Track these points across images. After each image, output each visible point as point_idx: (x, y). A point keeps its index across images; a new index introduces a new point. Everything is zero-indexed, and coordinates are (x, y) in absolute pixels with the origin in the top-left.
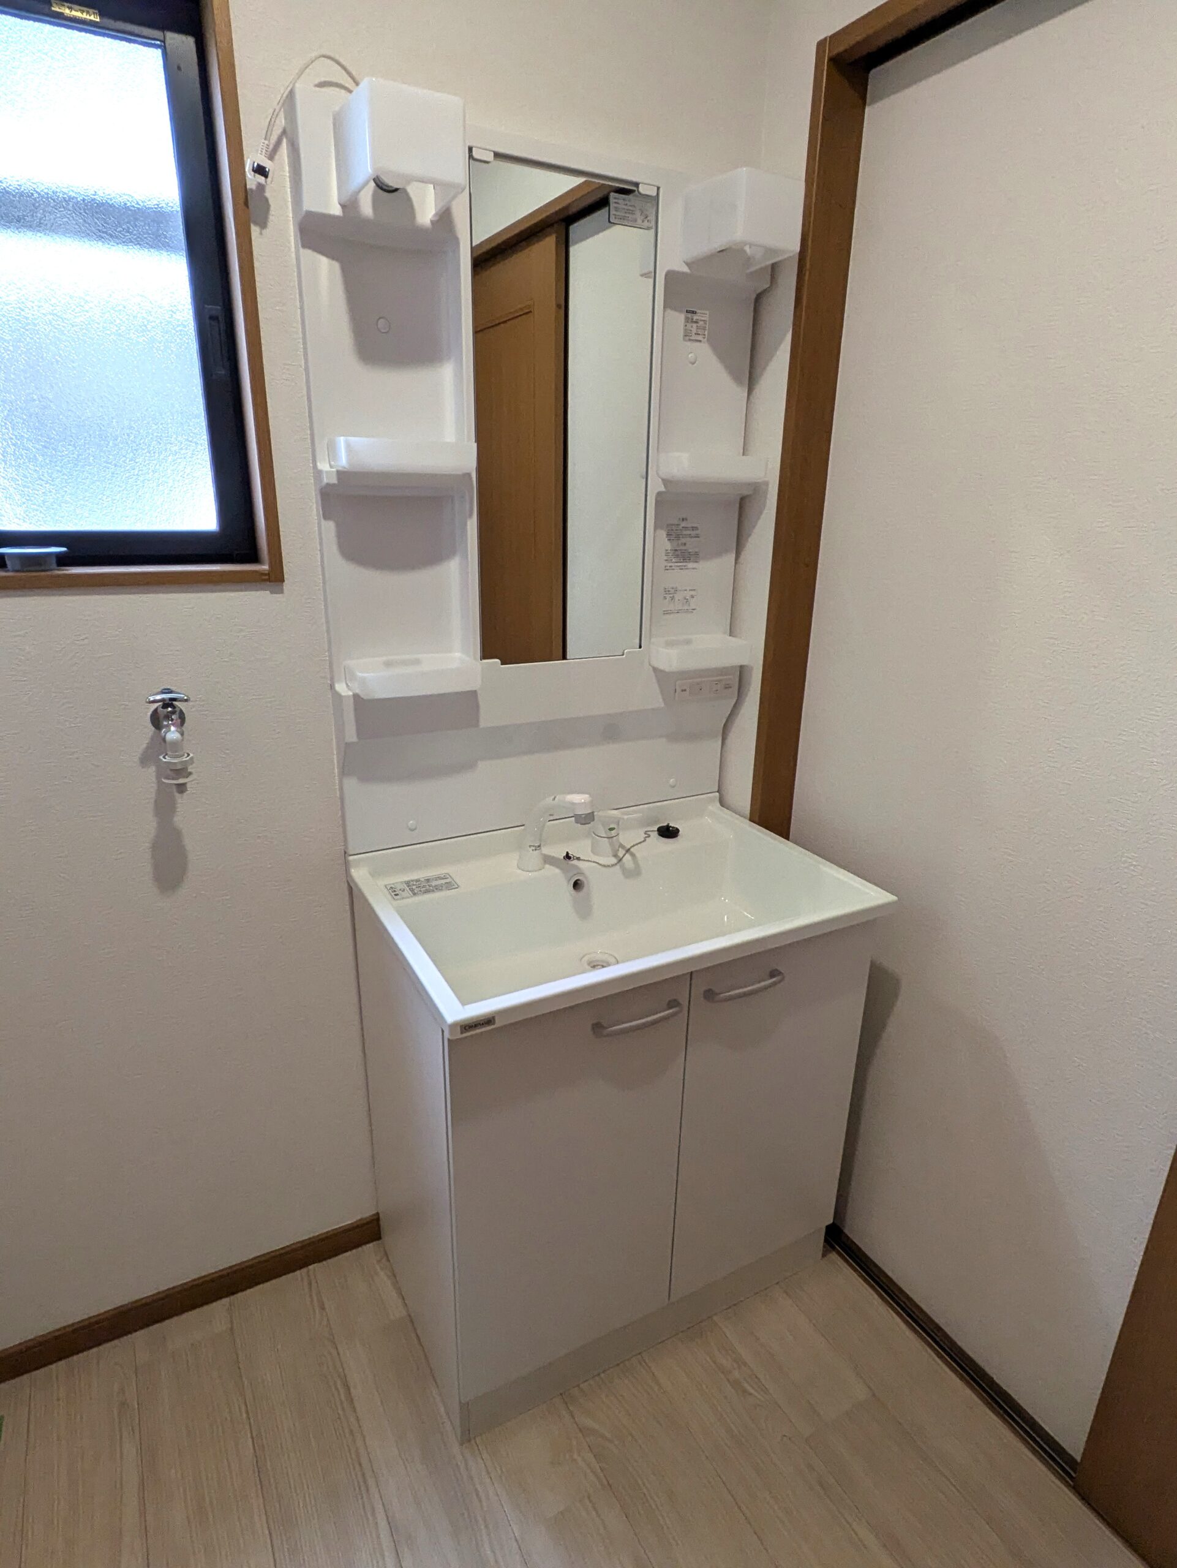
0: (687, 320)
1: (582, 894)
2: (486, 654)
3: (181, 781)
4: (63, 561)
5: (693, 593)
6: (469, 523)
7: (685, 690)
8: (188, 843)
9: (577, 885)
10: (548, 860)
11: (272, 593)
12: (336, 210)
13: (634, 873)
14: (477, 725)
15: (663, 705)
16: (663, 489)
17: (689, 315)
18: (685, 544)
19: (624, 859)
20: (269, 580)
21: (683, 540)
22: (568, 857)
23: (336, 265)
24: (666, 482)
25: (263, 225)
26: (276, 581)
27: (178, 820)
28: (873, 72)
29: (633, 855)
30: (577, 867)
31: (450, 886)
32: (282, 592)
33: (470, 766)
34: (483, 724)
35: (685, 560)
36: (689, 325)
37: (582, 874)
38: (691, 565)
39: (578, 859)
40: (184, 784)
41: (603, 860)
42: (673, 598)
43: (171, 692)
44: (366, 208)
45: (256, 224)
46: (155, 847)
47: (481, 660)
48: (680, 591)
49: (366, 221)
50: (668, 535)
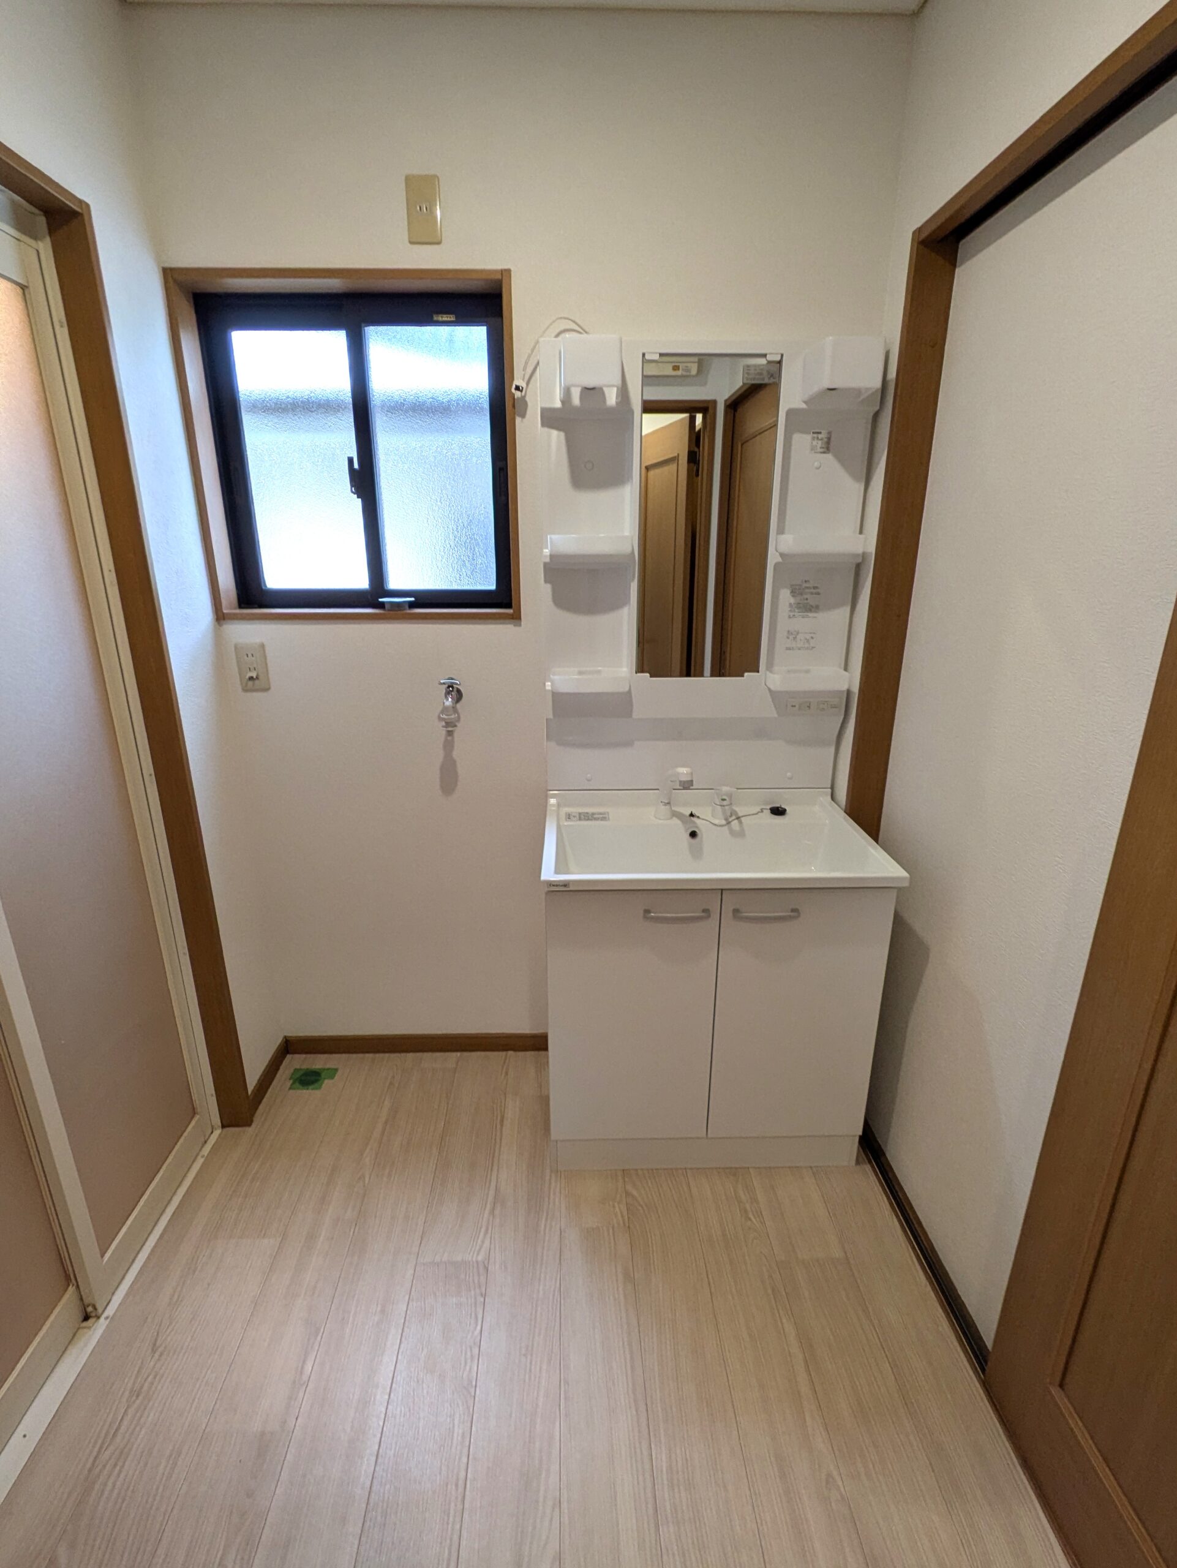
0: (813, 438)
1: (698, 839)
2: (640, 669)
3: (450, 729)
4: (412, 605)
5: (812, 635)
6: (632, 584)
7: (795, 706)
8: (460, 770)
9: (693, 834)
10: (675, 814)
11: (514, 626)
12: (558, 404)
13: (741, 834)
14: (630, 716)
15: (776, 715)
16: (780, 560)
17: (815, 435)
18: (807, 599)
19: (732, 823)
20: (513, 618)
21: (805, 596)
22: (692, 815)
23: (562, 435)
24: (782, 555)
25: (523, 416)
26: (516, 618)
27: (455, 754)
28: (961, 243)
29: (741, 823)
30: (694, 823)
31: (604, 819)
32: (520, 625)
33: (628, 744)
34: (635, 715)
35: (806, 611)
36: (815, 443)
37: (697, 827)
38: (810, 615)
39: (698, 817)
40: (452, 731)
41: (717, 822)
42: (795, 638)
43: (452, 679)
44: (576, 401)
45: (519, 416)
46: (442, 768)
47: (636, 673)
48: (801, 633)
49: (576, 409)
50: (792, 592)
